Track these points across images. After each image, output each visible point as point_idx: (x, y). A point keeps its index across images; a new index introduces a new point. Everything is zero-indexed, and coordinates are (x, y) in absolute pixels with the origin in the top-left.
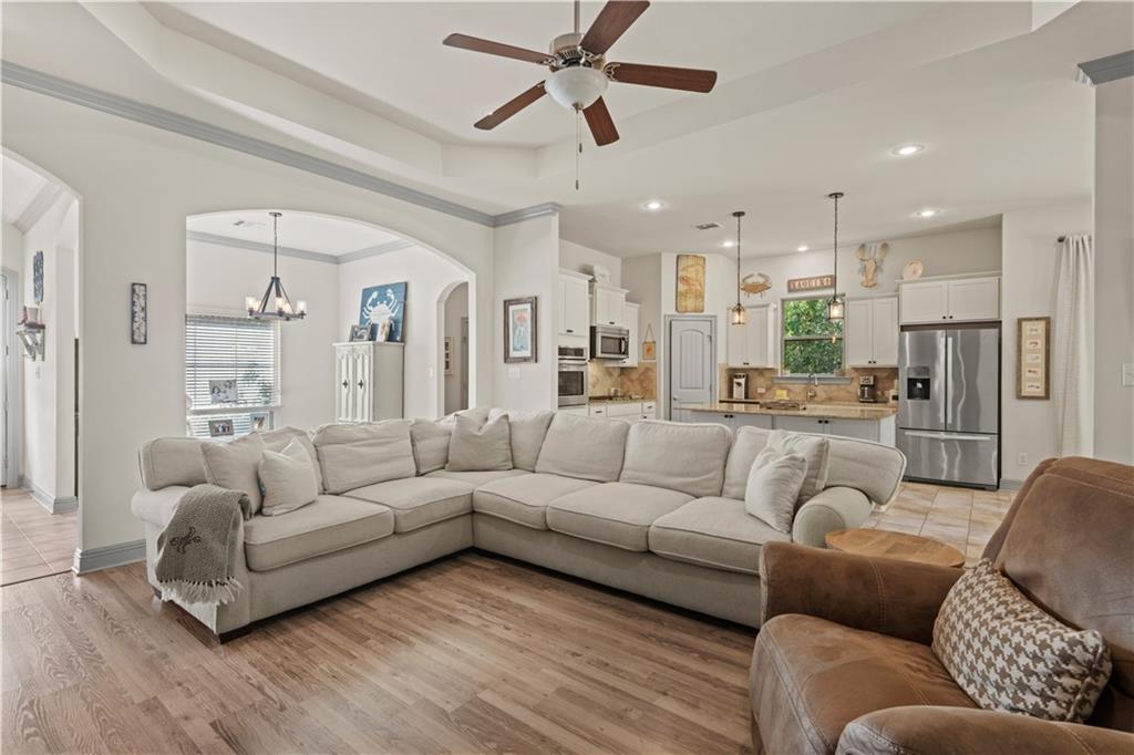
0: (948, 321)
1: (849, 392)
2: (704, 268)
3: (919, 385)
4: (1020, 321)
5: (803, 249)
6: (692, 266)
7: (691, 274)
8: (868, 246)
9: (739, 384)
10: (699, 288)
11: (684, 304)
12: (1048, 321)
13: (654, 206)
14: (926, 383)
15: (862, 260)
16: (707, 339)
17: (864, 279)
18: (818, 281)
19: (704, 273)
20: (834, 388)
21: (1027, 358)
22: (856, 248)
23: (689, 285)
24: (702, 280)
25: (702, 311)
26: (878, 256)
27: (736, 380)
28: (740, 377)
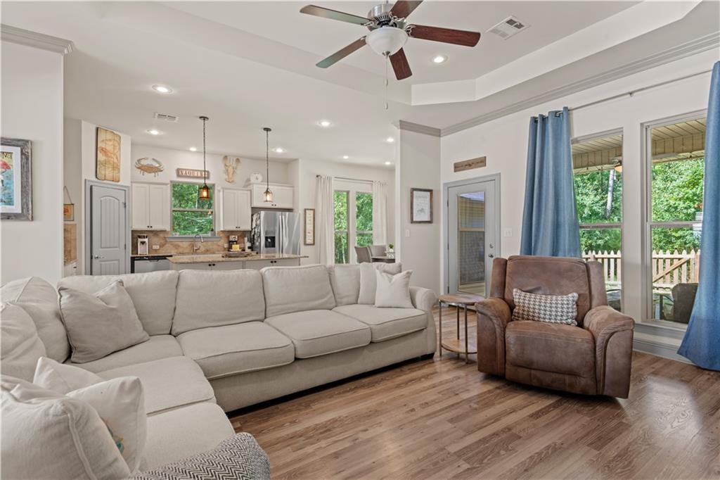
0: (274, 207)
1: (219, 246)
2: (119, 144)
3: (269, 240)
4: (305, 210)
5: (193, 149)
6: (110, 140)
7: (109, 146)
8: (228, 158)
9: (143, 243)
10: (115, 161)
11: (103, 172)
12: (314, 210)
13: (162, 90)
14: (273, 239)
15: (226, 165)
16: (122, 206)
17: (227, 177)
18: (199, 173)
19: (120, 149)
20: (209, 243)
21: (308, 226)
22: (222, 157)
23: (106, 155)
24: (117, 154)
25: (118, 181)
26: (234, 165)
27: (140, 240)
28: (144, 237)
